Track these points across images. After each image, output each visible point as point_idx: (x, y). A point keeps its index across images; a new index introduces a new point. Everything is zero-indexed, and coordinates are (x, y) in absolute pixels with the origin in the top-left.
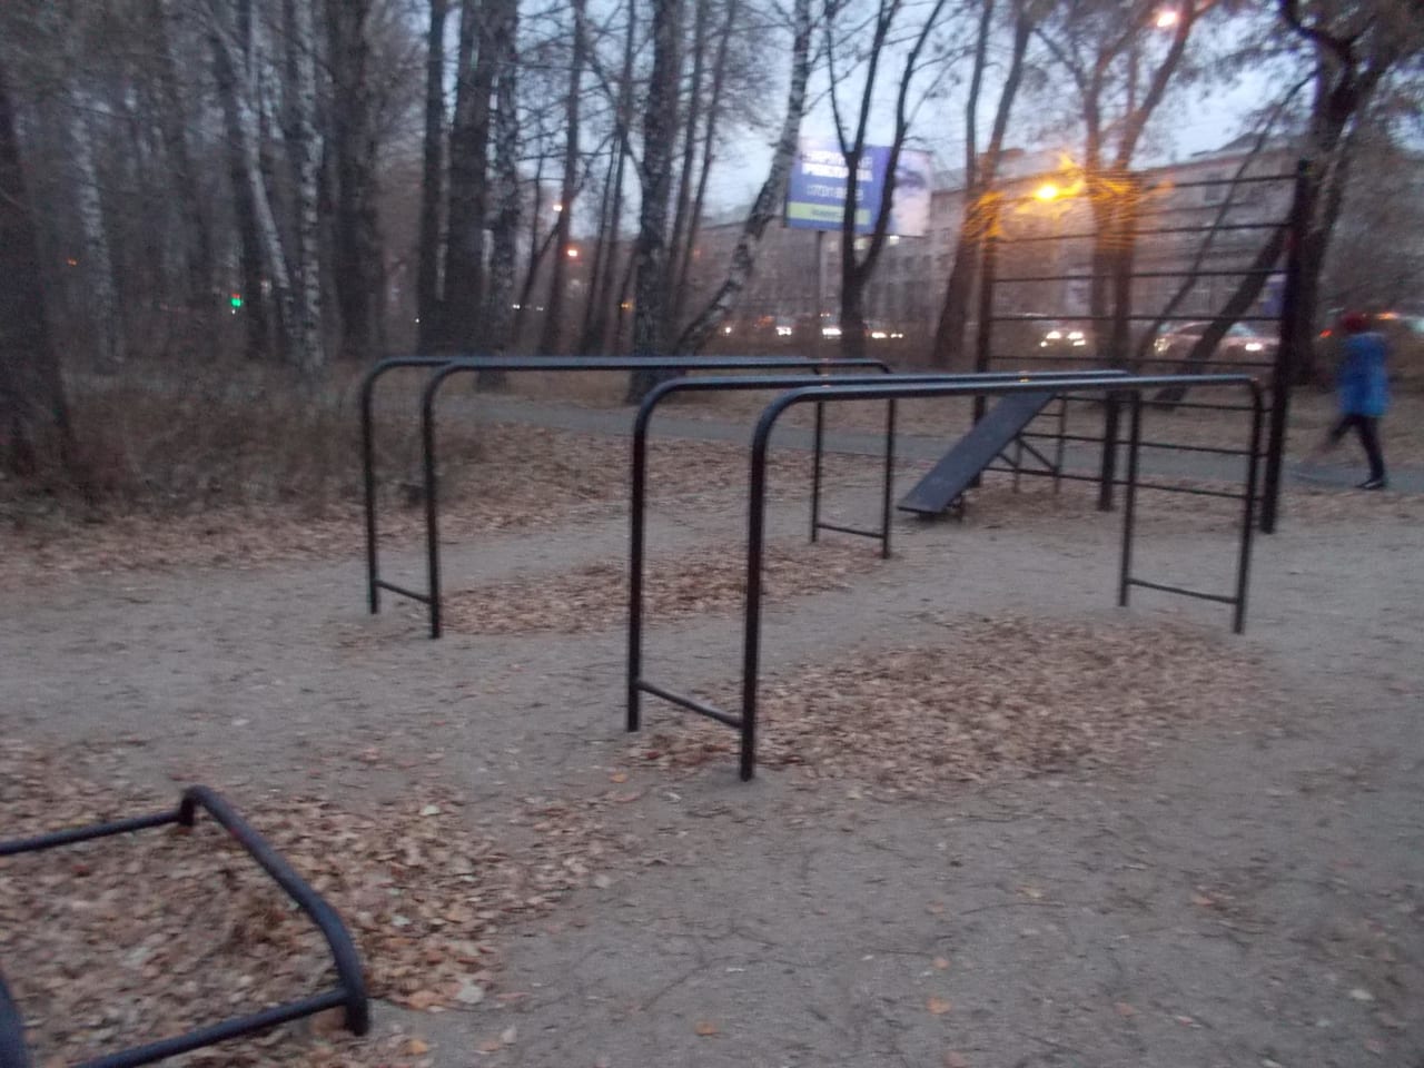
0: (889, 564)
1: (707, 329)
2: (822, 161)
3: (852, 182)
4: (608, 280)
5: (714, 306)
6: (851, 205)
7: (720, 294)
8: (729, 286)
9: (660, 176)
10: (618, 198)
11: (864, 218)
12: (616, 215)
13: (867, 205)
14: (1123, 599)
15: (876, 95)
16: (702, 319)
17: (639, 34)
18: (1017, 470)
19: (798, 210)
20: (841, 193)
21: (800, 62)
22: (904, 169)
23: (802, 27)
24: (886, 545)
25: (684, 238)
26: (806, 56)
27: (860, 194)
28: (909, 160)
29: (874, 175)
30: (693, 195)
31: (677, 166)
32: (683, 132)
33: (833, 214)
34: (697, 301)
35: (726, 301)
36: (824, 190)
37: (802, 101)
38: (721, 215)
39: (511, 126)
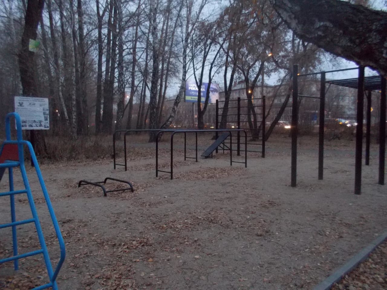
0: (197, 163)
1: (166, 126)
2: (192, 87)
3: (199, 92)
4: (142, 115)
5: (168, 121)
6: (199, 97)
7: (169, 118)
8: (171, 116)
9: (155, 94)
10: (145, 95)
11: (203, 99)
12: (144, 100)
13: (203, 96)
14: (231, 165)
15: (204, 73)
16: (165, 124)
17: (149, 58)
18: (224, 150)
19: (188, 98)
20: (197, 94)
21: (185, 70)
22: (212, 88)
23: (185, 64)
24: (197, 160)
25: (161, 105)
26: (186, 69)
27: (202, 94)
28: (213, 86)
29: (205, 89)
30: (163, 94)
31: (159, 88)
32: (160, 80)
33: (196, 99)
34: (164, 120)
35: (170, 120)
36: (194, 93)
37: (185, 78)
38: (170, 97)
39: (122, 83)
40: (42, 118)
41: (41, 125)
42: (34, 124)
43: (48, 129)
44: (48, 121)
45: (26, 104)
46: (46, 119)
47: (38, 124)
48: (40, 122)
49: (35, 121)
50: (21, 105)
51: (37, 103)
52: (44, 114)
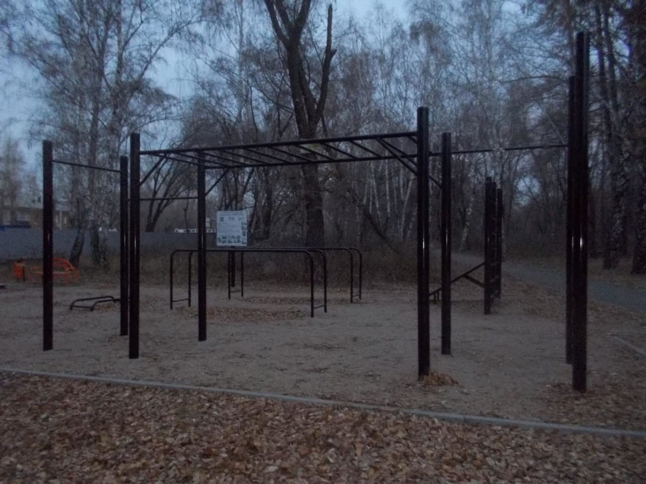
40: (240, 234)
41: (239, 242)
42: (233, 240)
43: (245, 245)
44: (246, 237)
45: (226, 218)
46: (244, 234)
47: (236, 240)
48: (239, 237)
49: (233, 237)
50: (222, 219)
51: (236, 218)
52: (243, 228)
